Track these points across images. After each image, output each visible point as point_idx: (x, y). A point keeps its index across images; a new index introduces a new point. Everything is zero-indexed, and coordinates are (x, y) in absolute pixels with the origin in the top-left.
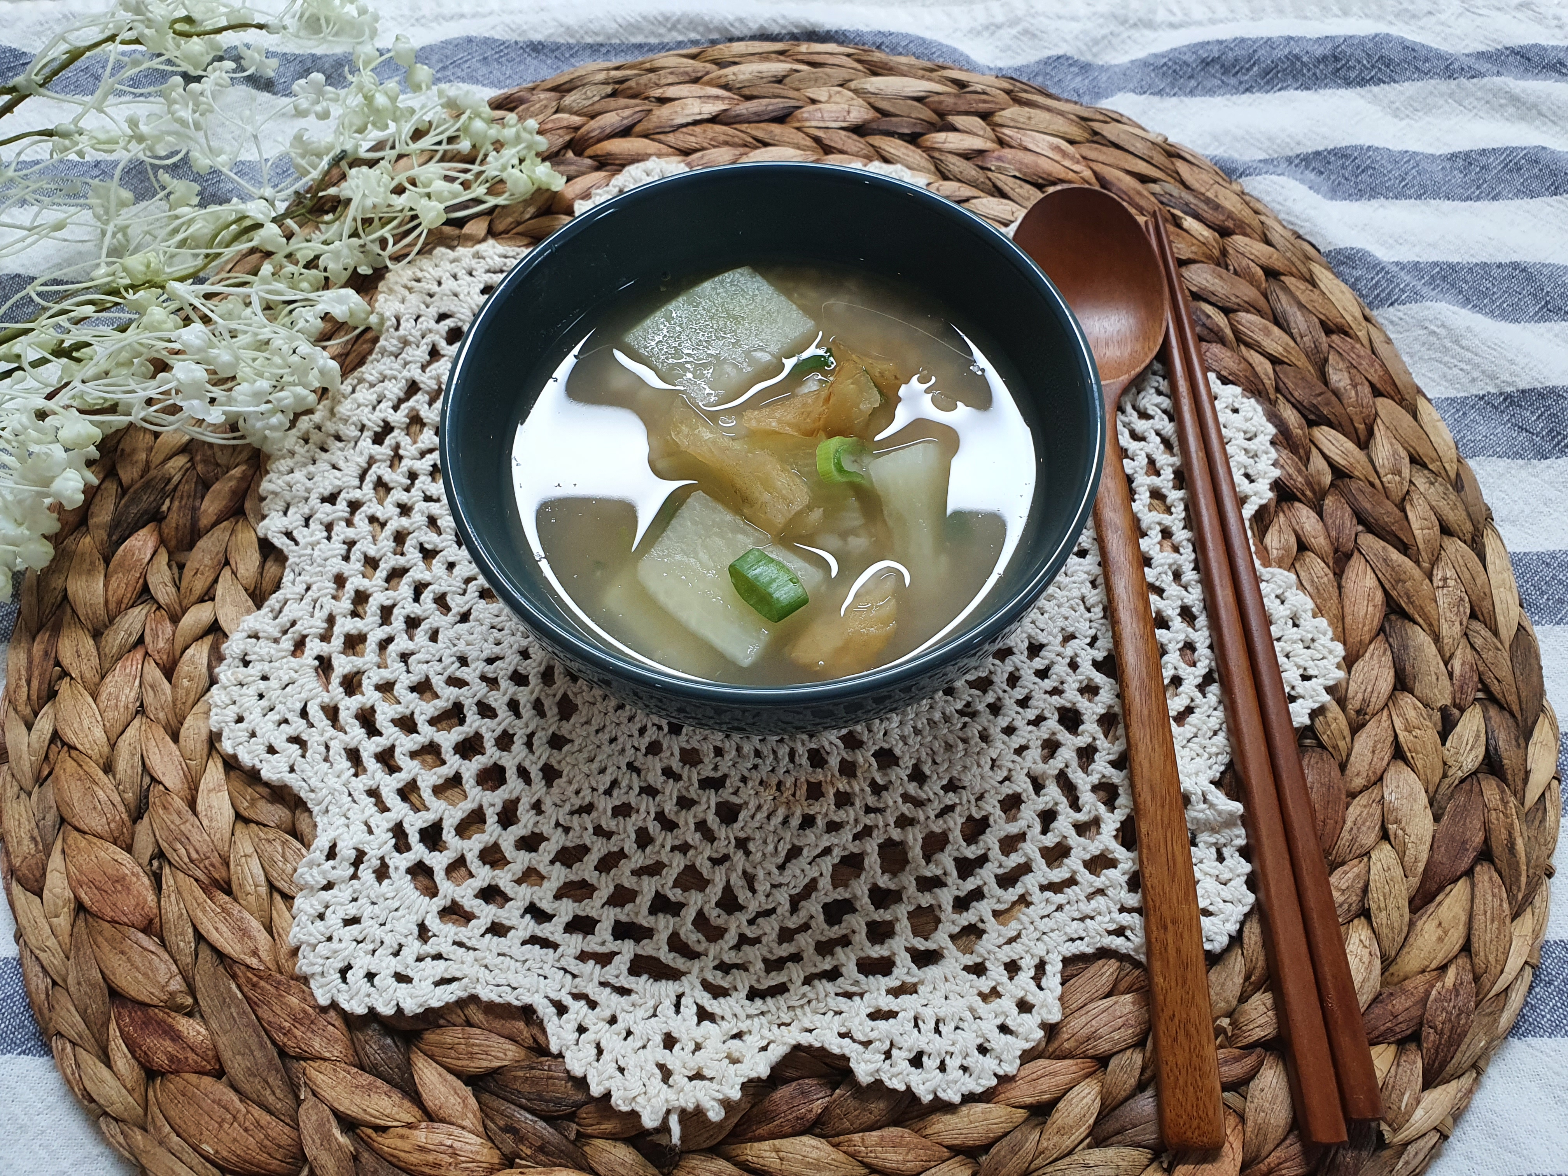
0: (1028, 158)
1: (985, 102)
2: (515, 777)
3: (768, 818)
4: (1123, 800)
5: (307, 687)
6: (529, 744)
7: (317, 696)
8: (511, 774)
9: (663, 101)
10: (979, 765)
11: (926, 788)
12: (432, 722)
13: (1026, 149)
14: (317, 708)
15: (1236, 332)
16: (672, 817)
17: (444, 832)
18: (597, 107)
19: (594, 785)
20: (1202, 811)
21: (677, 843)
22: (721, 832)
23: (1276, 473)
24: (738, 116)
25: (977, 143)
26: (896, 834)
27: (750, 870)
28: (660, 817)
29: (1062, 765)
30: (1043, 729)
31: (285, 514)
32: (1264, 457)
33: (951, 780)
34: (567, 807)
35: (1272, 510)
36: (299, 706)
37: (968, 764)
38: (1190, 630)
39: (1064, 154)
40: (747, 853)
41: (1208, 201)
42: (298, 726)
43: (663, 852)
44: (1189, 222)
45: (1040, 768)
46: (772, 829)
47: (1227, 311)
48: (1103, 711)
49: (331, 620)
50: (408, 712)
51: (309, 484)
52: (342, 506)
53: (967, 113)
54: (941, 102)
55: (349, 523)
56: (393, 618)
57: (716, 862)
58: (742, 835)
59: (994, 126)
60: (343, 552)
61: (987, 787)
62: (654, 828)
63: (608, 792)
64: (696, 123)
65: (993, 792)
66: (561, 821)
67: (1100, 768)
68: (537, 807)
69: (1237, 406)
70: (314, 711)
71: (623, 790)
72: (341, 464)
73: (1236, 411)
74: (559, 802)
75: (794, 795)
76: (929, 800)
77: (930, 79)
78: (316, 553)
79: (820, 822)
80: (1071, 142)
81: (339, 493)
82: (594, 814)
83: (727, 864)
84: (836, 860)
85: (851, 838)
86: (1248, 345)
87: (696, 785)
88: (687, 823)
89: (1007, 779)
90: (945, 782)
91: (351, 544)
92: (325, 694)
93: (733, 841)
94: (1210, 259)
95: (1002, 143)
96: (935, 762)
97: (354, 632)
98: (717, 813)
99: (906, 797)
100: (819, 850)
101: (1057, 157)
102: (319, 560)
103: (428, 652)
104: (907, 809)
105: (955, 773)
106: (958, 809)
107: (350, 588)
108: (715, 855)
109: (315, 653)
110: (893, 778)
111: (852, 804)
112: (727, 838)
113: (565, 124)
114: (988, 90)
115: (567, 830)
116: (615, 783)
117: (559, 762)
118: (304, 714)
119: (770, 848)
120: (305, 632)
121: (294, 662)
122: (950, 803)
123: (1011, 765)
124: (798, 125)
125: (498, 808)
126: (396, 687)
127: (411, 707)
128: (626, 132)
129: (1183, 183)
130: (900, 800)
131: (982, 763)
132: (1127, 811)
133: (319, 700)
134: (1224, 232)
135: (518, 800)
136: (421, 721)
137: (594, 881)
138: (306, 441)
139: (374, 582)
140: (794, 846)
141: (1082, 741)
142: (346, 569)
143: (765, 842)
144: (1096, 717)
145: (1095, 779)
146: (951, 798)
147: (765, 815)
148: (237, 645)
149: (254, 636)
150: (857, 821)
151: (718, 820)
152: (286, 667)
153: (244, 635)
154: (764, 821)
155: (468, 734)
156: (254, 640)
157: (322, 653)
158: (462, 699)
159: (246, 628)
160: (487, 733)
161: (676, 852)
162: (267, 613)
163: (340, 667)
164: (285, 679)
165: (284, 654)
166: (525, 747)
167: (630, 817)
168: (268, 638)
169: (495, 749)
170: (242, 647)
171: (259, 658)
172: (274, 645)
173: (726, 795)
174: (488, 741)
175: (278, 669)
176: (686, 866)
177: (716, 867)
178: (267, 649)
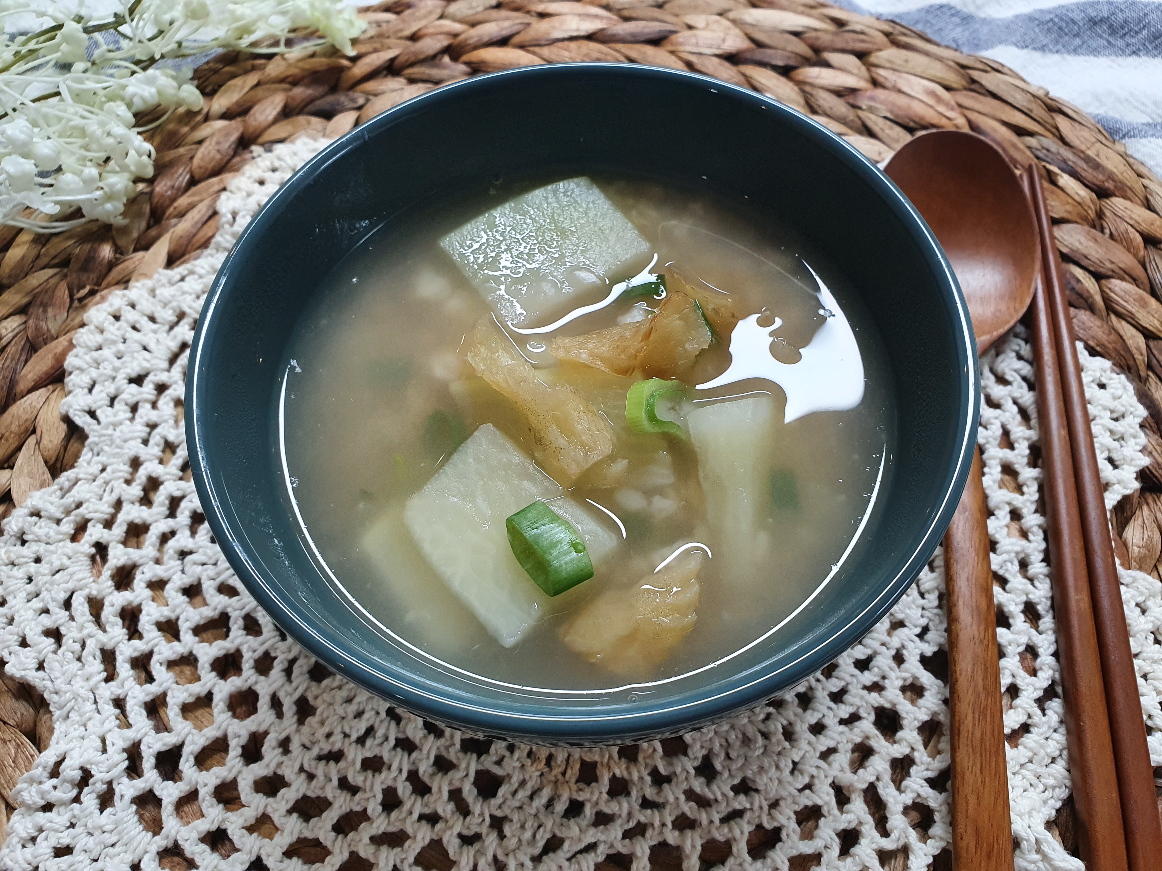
0: (901, 101)
1: (863, 41)
2: (267, 707)
3: (531, 797)
4: (938, 829)
5: (75, 577)
6: (288, 672)
7: (86, 586)
8: (264, 703)
9: (543, 15)
10: (778, 767)
11: (714, 787)
12: (198, 631)
13: (900, 91)
14: (82, 600)
15: (1107, 300)
16: (426, 779)
17: (182, 760)
18: (479, 17)
19: (347, 731)
20: (1034, 863)
21: (427, 811)
22: (477, 807)
23: (1145, 461)
24: (614, 35)
25: (851, 81)
26: (672, 837)
27: (501, 857)
28: (413, 777)
29: (872, 779)
30: (856, 730)
31: (90, 391)
32: (1132, 442)
33: (744, 780)
34: (315, 751)
35: (1135, 501)
36: (63, 596)
37: (766, 764)
38: (1033, 631)
39: (939, 99)
40: (502, 836)
41: (1088, 159)
42: (59, 616)
43: (409, 821)
44: (1065, 180)
45: (847, 778)
46: (533, 811)
47: (1098, 277)
48: (926, 718)
49: (118, 505)
50: (173, 616)
52: (148, 388)
53: (843, 51)
54: (817, 38)
55: (154, 405)
56: (179, 511)
57: (466, 840)
58: (499, 813)
59: (870, 66)
60: (144, 435)
61: (784, 793)
62: (404, 789)
63: (361, 741)
64: (572, 39)
65: (789, 800)
66: (306, 767)
67: (916, 787)
68: (285, 745)
69: (1104, 381)
70: (79, 603)
71: (378, 741)
72: (152, 346)
73: (1102, 386)
74: (308, 744)
75: (564, 774)
76: (716, 800)
77: (809, 15)
78: (117, 433)
79: (589, 811)
80: (948, 88)
81: (147, 375)
82: (342, 764)
83: (477, 846)
84: (601, 859)
85: (620, 835)
86: (1119, 315)
87: (458, 746)
88: (440, 789)
89: (809, 786)
90: (736, 781)
91: (153, 426)
92: (94, 585)
93: (488, 820)
94: (1084, 219)
95: (875, 83)
96: (728, 756)
97: (138, 521)
98: (476, 783)
99: (690, 795)
100: (582, 846)
101: (931, 101)
102: (118, 442)
103: (205, 554)
104: (689, 808)
105: (749, 774)
106: (748, 815)
107: (142, 474)
108: (465, 832)
109: (94, 539)
110: (679, 770)
111: (628, 794)
112: (482, 814)
113: (446, 29)
114: (867, 30)
115: (311, 777)
116: (370, 731)
117: (316, 697)
118: (67, 604)
119: (528, 835)
120: (88, 516)
121: (70, 547)
122: (738, 806)
123: (814, 771)
124: (671, 48)
125: (244, 740)
126: (168, 587)
127: (178, 611)
128: (503, 42)
129: (1062, 140)
130: (682, 797)
131: (782, 765)
132: (943, 844)
133: (86, 592)
134: (1102, 193)
135: (266, 733)
136: (185, 627)
137: (328, 844)
139: (168, 470)
140: (554, 836)
141: (899, 751)
142: (143, 452)
143: (523, 827)
144: (917, 724)
145: (908, 798)
146: (741, 802)
147: (528, 793)
148: (17, 521)
149: (37, 514)
150: (630, 815)
151: (475, 792)
152: (60, 551)
153: (26, 511)
154: (527, 800)
155: (228, 650)
156: (35, 519)
157: (101, 541)
158: (229, 610)
159: (29, 505)
160: (248, 651)
161: (424, 822)
162: (55, 492)
163: (115, 557)
164: (57, 565)
165: (61, 537)
166: (283, 674)
167: (380, 773)
168: (50, 518)
169: (253, 671)
170: (20, 525)
171: (36, 538)
172: (55, 526)
173: (488, 762)
174: (247, 661)
175: (53, 552)
176: (432, 840)
177: (465, 847)
178: (47, 529)
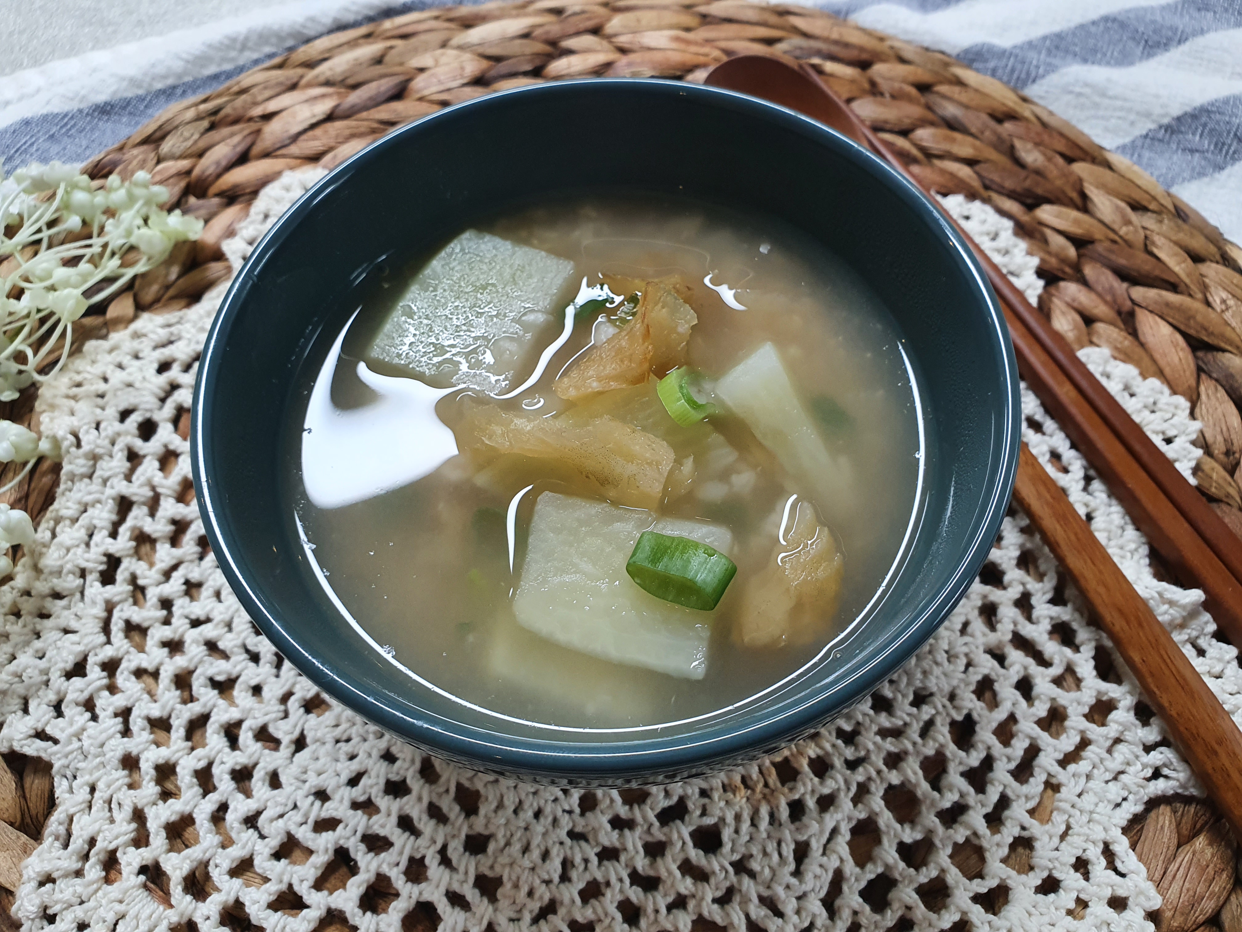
0: (658, 56)
1: (589, 19)
2: (449, 908)
3: (754, 824)
4: (1083, 634)
6: (445, 861)
7: (159, 919)
8: (443, 907)
9: (268, 117)
11: (899, 713)
12: (318, 885)
13: (650, 49)
15: (923, 150)
16: (649, 872)
18: (202, 144)
19: (546, 877)
20: (1165, 613)
21: (670, 899)
22: (712, 864)
23: (1035, 261)
24: (353, 107)
25: (600, 58)
26: (894, 778)
27: (766, 893)
28: (636, 878)
29: (1011, 627)
30: (973, 596)
31: (26, 711)
32: (1016, 251)
33: (916, 694)
34: (527, 918)
35: (1045, 296)
37: (927, 667)
38: (1046, 438)
39: (688, 42)
40: (752, 875)
41: (836, 42)
43: (661, 919)
44: (830, 66)
45: (993, 638)
46: (764, 835)
47: (905, 133)
48: (1017, 553)
49: (139, 816)
50: (284, 887)
51: (43, 664)
52: (95, 674)
53: (578, 33)
54: (547, 32)
55: (112, 689)
56: (216, 781)
57: (723, 901)
58: (736, 857)
59: (609, 38)
60: (120, 727)
61: (955, 682)
63: (565, 878)
64: (313, 126)
65: (962, 685)
67: (1046, 612)
69: (966, 214)
71: (582, 867)
72: (73, 624)
73: (967, 218)
74: (513, 915)
75: (766, 785)
76: (906, 724)
77: (526, 15)
78: (86, 743)
79: (811, 803)
80: (688, 29)
81: (85, 659)
82: (562, 911)
83: (737, 898)
84: (848, 837)
85: (851, 805)
86: (940, 157)
87: (657, 824)
88: (670, 873)
89: (969, 665)
90: (911, 697)
91: (125, 714)
92: (169, 912)
93: (731, 869)
94: (864, 93)
95: (623, 51)
97: (173, 818)
98: (696, 846)
99: (884, 733)
100: (827, 835)
101: (682, 46)
102: (93, 750)
103: (277, 804)
104: (890, 745)
105: (918, 684)
106: (939, 720)
107: (147, 766)
108: (719, 894)
109: (136, 866)
110: (860, 718)
111: (832, 767)
112: (723, 868)
113: (173, 171)
114: (587, 8)
116: (567, 864)
117: (492, 867)
119: (774, 858)
120: (111, 847)
121: (113, 890)
122: (926, 717)
123: (965, 649)
124: (418, 96)
126: (256, 862)
127: (286, 879)
128: (243, 159)
129: (805, 35)
130: (878, 739)
131: (939, 660)
132: (1093, 644)
133: (164, 926)
134: (864, 65)
136: (304, 890)
138: (17, 614)
139: (174, 748)
140: (797, 843)
141: (1014, 592)
142: (132, 745)
143: (765, 853)
144: (1014, 562)
145: (1046, 626)
146: (927, 712)
147: (748, 822)
148: (30, 901)
149: (48, 879)
150: (847, 782)
151: (701, 853)
152: (104, 902)
153: (34, 884)
154: (752, 829)
155: (368, 881)
156: (49, 886)
157: (144, 863)
158: (342, 842)
159: (33, 875)
160: (390, 869)
161: (675, 911)
162: (52, 845)
163: (175, 869)
164: (111, 917)
165: (95, 886)
166: (442, 867)
167: (603, 895)
168: (66, 876)
169: (409, 884)
170: (37, 901)
171: (65, 905)
172: (78, 881)
173: (694, 820)
174: (397, 879)
175: (95, 909)
176: (693, 922)
177: (726, 906)
178: (71, 889)
